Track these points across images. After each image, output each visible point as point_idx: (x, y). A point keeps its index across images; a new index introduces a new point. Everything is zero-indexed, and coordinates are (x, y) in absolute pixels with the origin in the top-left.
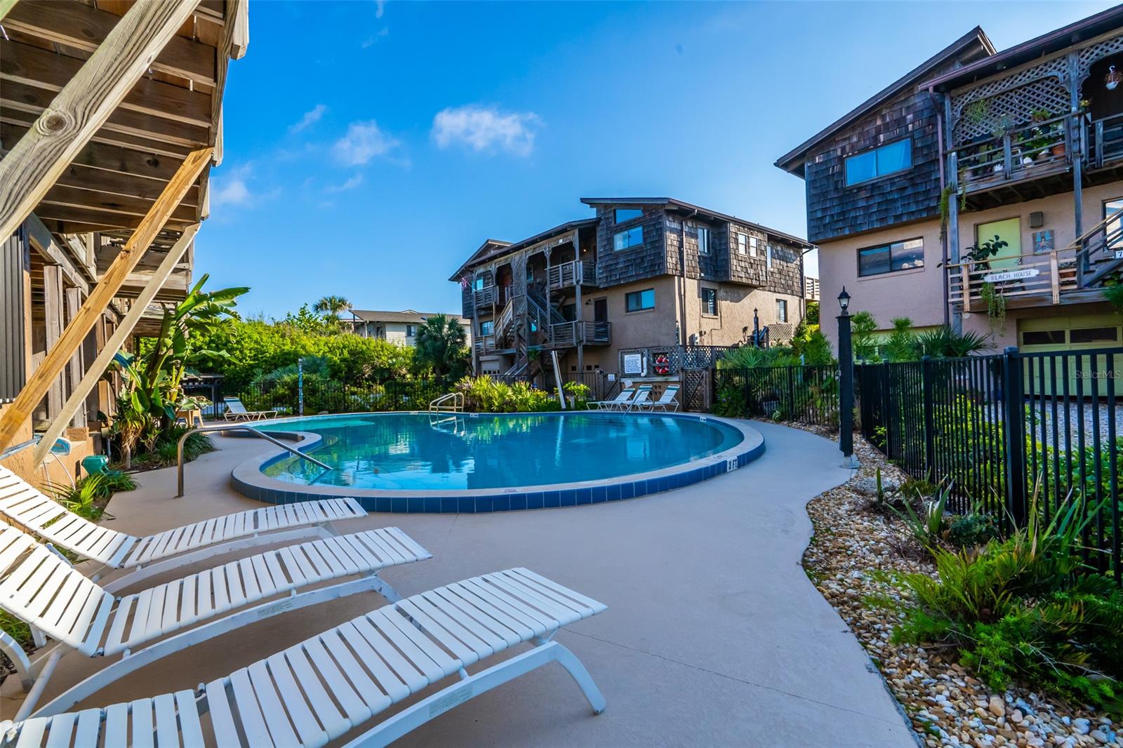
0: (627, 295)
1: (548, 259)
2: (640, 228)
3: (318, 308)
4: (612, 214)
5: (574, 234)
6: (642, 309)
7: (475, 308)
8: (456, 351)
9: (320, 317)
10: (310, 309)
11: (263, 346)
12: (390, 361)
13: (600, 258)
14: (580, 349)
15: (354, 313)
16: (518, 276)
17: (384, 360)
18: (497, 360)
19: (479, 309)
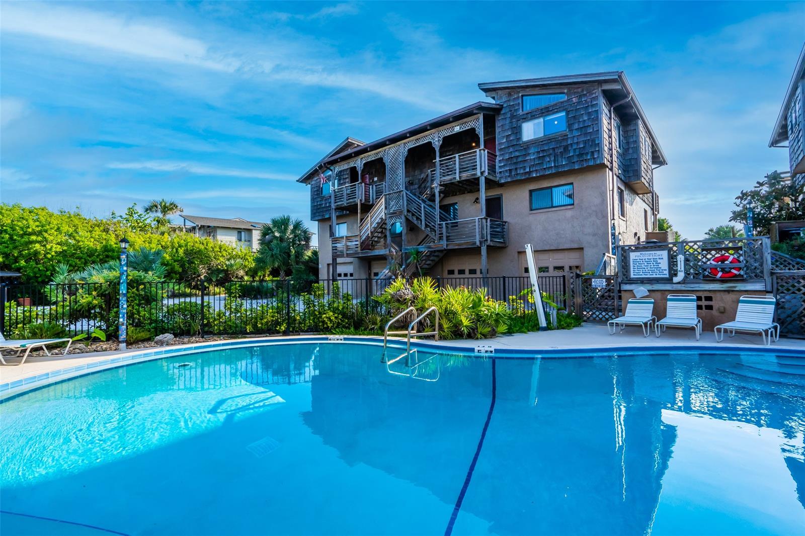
0: (531, 192)
1: (437, 150)
2: (563, 114)
3: (149, 209)
4: (520, 101)
5: (478, 119)
6: (552, 207)
7: (333, 206)
8: (299, 255)
9: (150, 219)
10: (140, 210)
11: (79, 242)
12: (227, 263)
13: (501, 150)
14: (484, 250)
15: (185, 218)
16: (394, 171)
17: (221, 262)
18: (351, 263)
19: (339, 209)
